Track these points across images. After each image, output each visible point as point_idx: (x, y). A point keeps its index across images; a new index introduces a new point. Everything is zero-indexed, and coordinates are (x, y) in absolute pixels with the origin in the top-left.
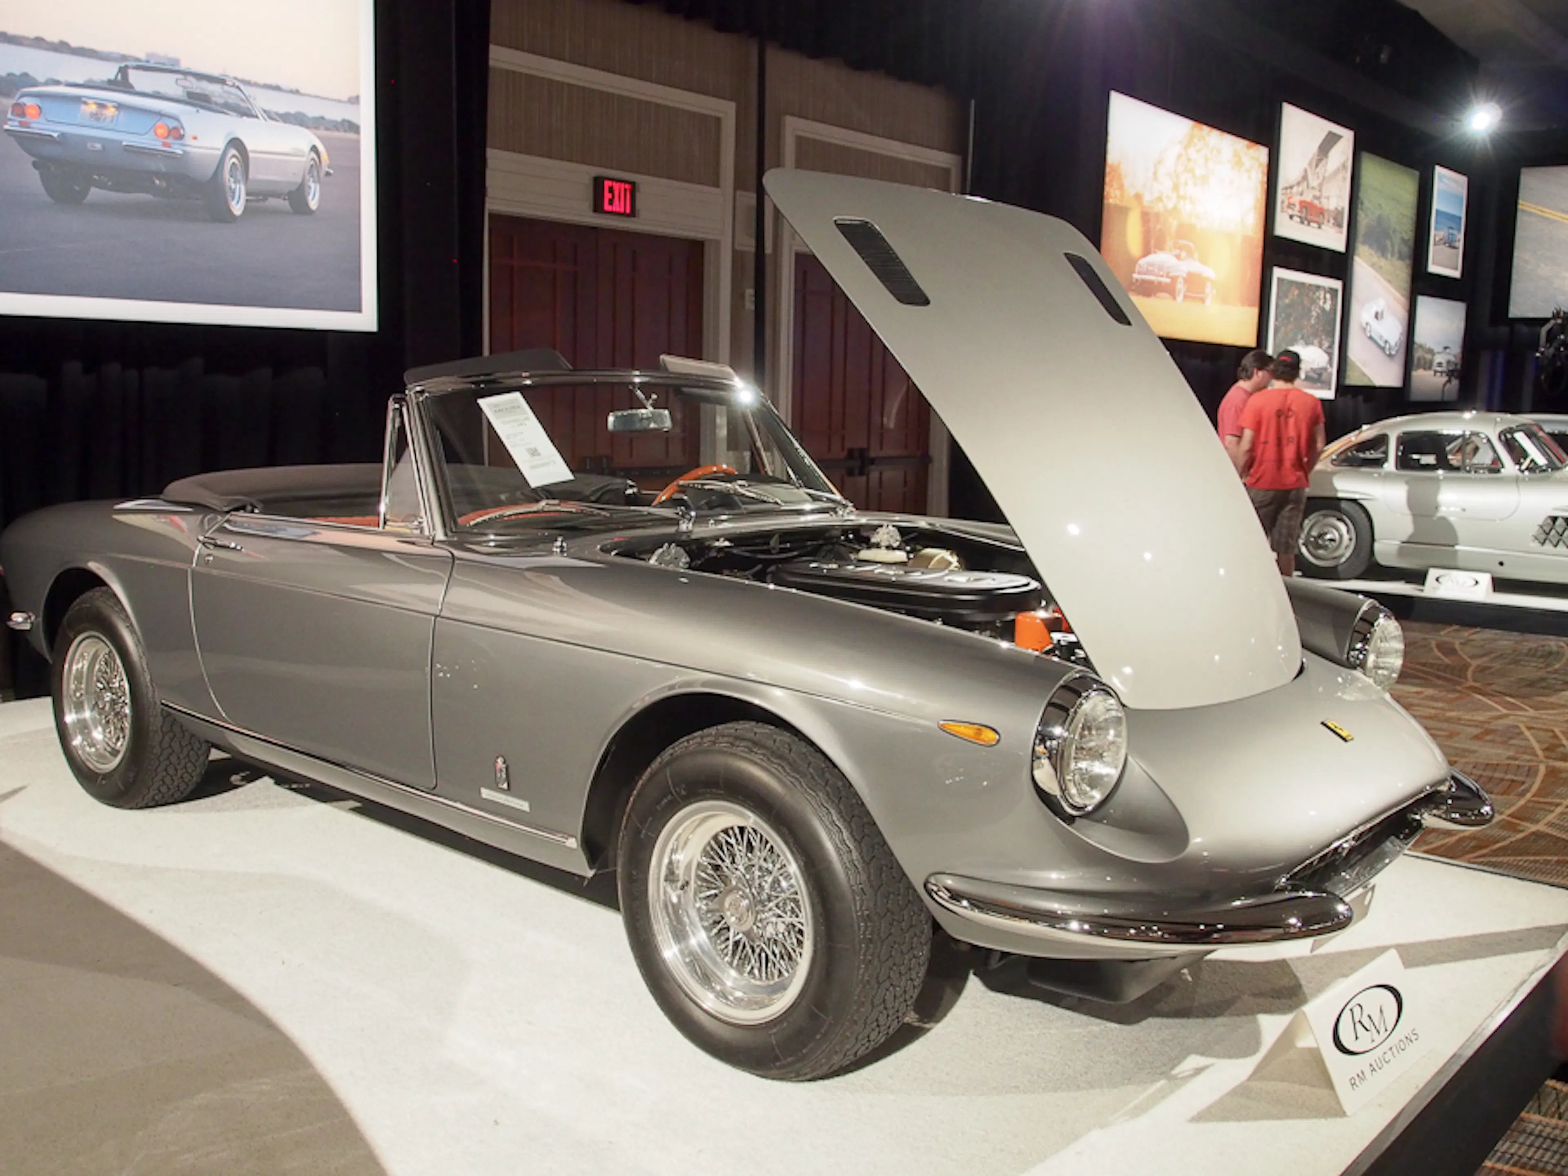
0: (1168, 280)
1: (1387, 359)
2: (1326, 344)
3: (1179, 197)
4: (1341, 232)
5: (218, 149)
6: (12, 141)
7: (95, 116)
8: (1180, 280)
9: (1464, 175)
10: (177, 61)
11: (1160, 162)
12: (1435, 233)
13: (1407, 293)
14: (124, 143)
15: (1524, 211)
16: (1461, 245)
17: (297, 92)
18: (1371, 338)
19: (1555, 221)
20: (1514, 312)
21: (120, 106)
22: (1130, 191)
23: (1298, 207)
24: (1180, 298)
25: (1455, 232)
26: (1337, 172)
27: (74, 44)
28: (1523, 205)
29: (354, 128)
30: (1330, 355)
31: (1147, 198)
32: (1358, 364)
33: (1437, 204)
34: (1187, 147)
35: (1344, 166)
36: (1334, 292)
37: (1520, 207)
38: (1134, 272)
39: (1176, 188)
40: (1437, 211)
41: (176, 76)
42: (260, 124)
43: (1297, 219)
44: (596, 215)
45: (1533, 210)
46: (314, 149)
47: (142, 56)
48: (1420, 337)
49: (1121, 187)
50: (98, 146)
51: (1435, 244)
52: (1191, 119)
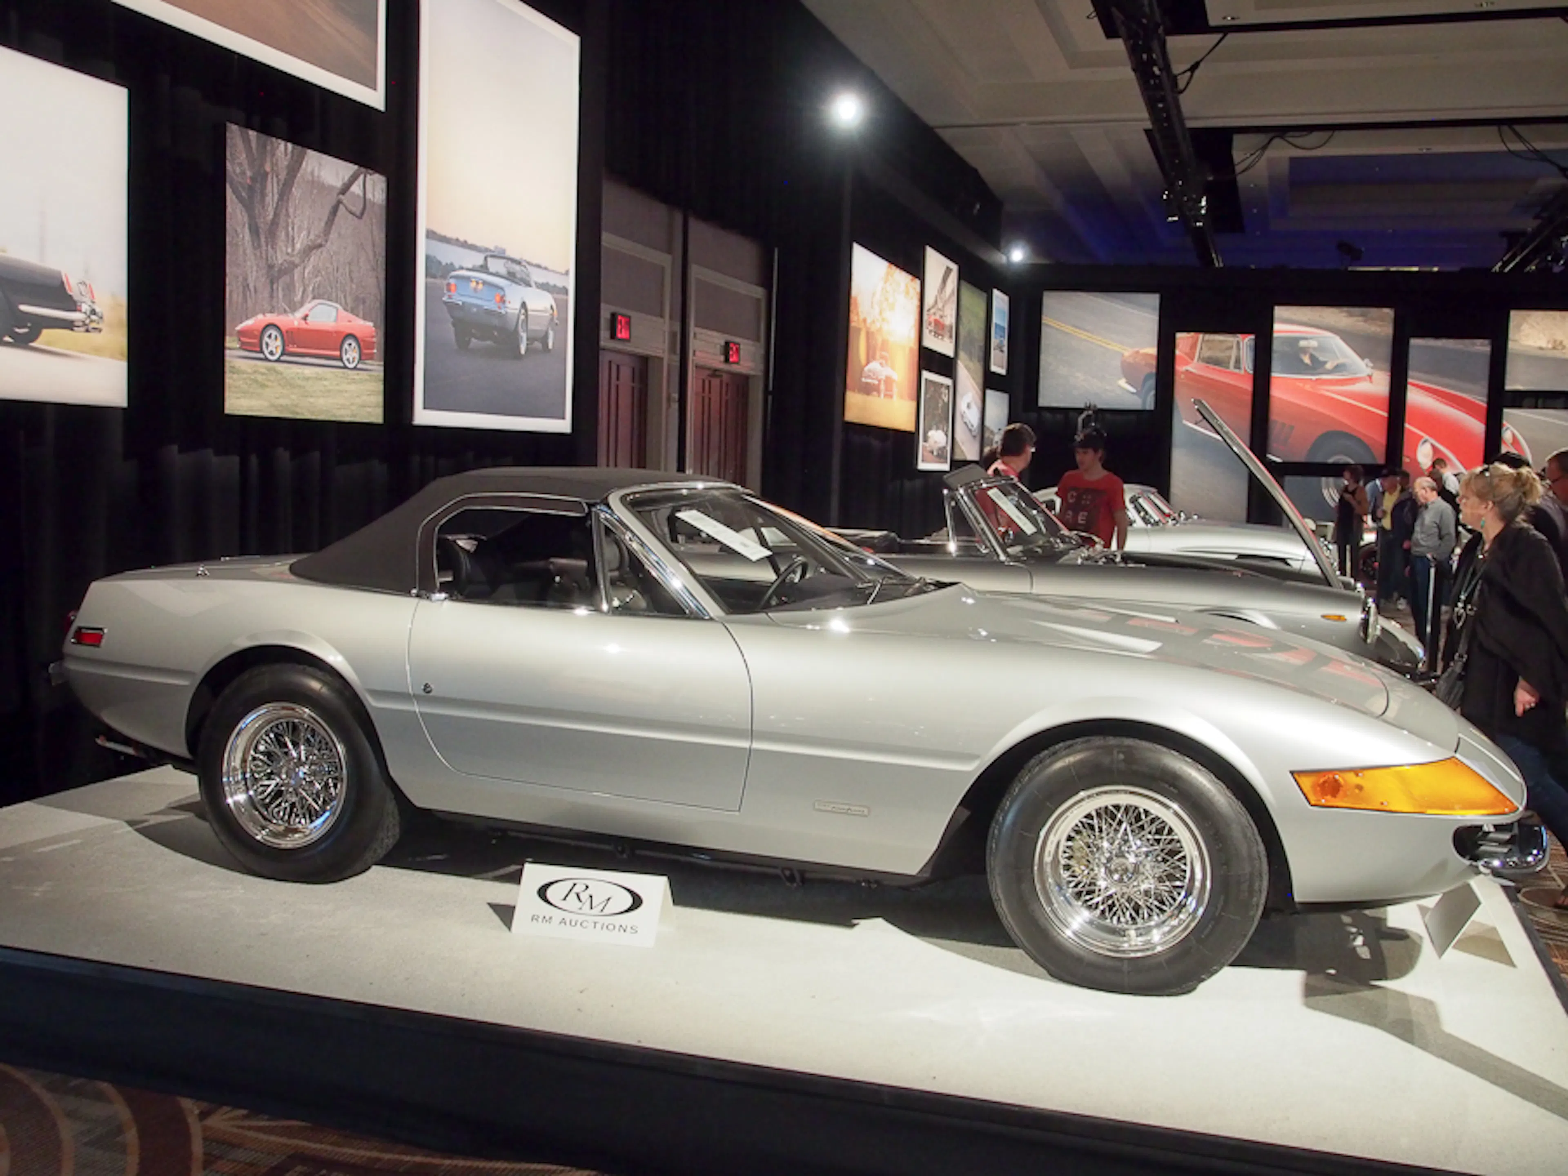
0: (876, 382)
1: (972, 438)
2: (945, 429)
3: (883, 320)
4: (951, 342)
5: (516, 309)
6: (445, 308)
7: (475, 290)
8: (882, 382)
9: (1007, 295)
10: (504, 251)
11: (874, 295)
12: (994, 342)
13: (981, 387)
14: (486, 307)
15: (1047, 325)
16: (1005, 349)
17: (546, 269)
18: (965, 423)
19: (1067, 333)
20: (1043, 402)
21: (485, 283)
22: (861, 317)
23: (933, 324)
24: (882, 395)
25: (1002, 339)
26: (950, 297)
27: (470, 242)
28: (1045, 320)
29: (565, 291)
30: (947, 435)
31: (869, 321)
32: (961, 444)
33: (995, 320)
34: (886, 282)
35: (953, 292)
36: (948, 387)
37: (1043, 321)
38: (861, 377)
39: (881, 313)
40: (996, 324)
41: (504, 261)
42: (533, 290)
43: (933, 334)
44: (612, 341)
45: (1054, 325)
46: (552, 307)
47: (492, 248)
48: (987, 423)
49: (857, 314)
50: (475, 310)
51: (994, 349)
52: (886, 260)
